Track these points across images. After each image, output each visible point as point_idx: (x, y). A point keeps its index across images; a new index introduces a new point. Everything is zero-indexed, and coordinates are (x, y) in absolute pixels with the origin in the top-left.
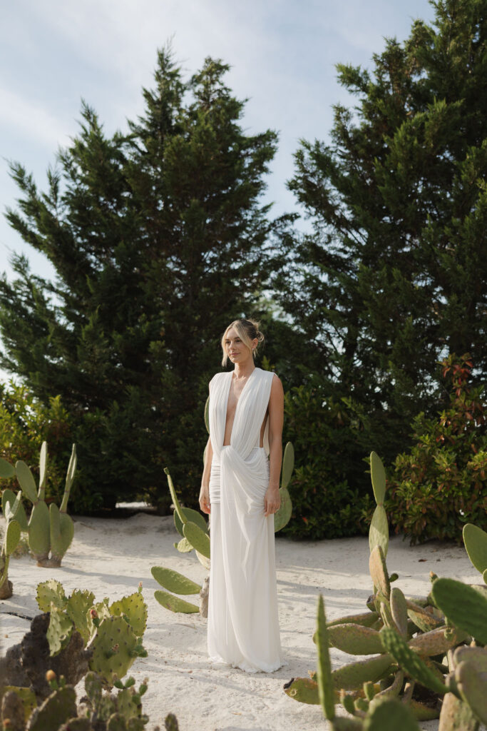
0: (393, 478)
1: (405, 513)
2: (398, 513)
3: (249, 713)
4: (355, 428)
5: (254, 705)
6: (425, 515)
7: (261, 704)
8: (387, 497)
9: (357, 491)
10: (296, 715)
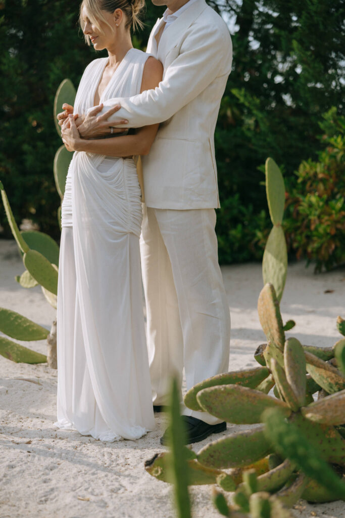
0: (295, 191)
1: (309, 233)
2: (301, 234)
3: (100, 497)
4: (249, 129)
5: (108, 486)
6: (334, 237)
7: (117, 485)
8: (287, 215)
9: (251, 208)
10: (161, 498)
